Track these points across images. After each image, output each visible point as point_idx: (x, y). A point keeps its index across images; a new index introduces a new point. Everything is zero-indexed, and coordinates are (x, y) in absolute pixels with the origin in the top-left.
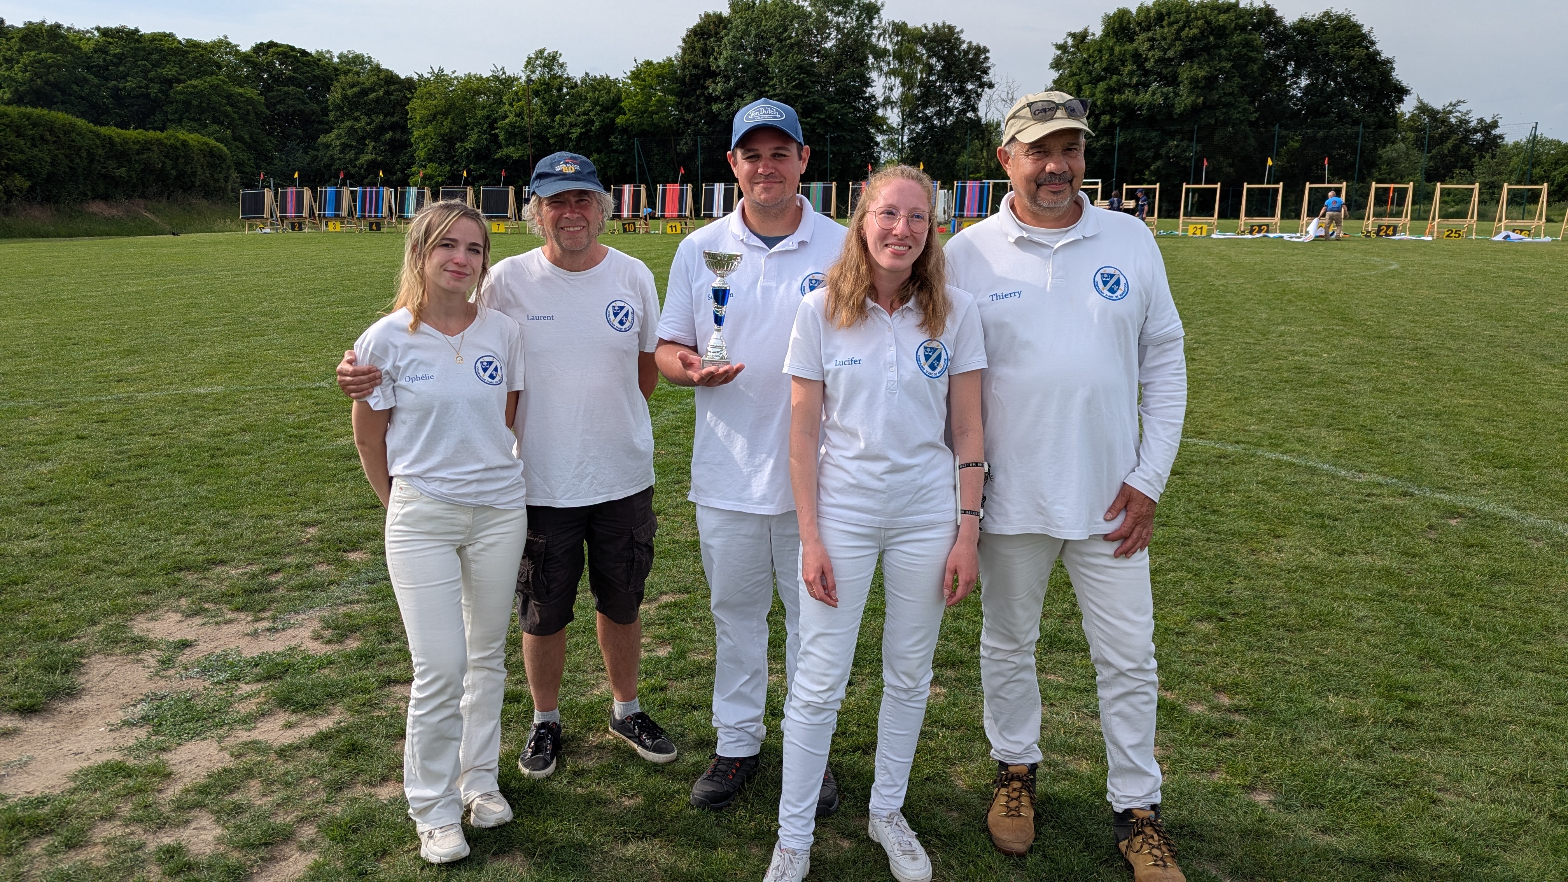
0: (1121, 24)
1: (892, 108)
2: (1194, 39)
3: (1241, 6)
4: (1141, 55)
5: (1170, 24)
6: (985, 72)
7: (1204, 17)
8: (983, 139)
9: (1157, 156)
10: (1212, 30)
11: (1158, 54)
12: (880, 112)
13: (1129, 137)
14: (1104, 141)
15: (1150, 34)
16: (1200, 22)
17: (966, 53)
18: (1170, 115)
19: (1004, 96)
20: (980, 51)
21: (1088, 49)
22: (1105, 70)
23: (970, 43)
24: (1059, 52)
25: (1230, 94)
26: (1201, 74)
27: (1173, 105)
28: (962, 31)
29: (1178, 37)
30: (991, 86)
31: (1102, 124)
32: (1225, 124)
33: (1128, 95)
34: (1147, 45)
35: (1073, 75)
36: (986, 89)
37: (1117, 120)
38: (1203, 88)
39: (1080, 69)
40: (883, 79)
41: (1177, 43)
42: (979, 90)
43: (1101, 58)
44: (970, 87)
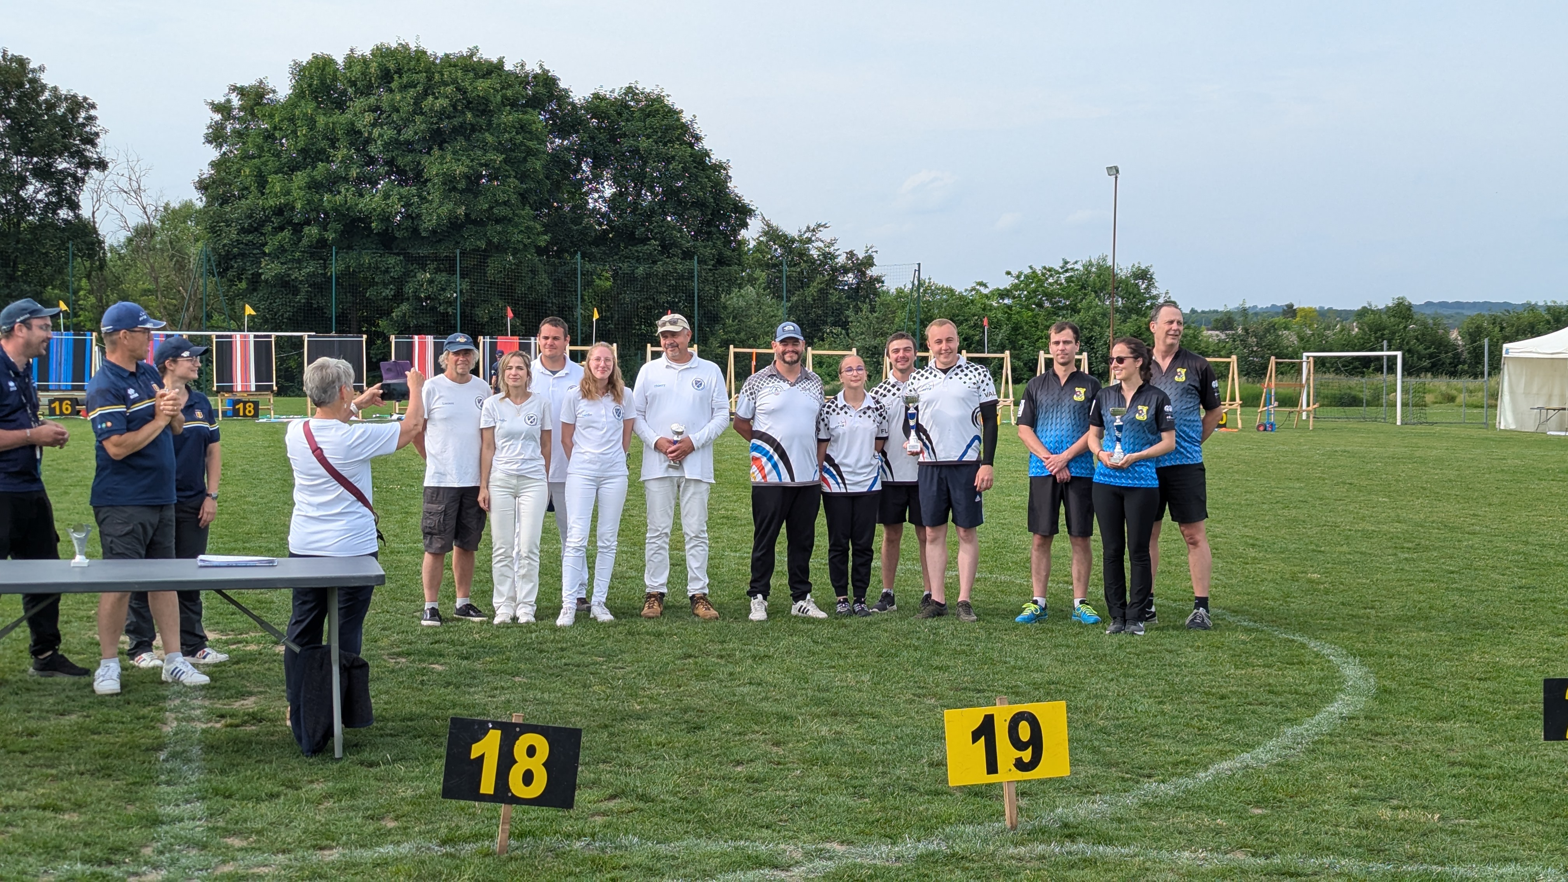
0: (323, 82)
2: (442, 114)
3: (508, 67)
4: (360, 133)
5: (404, 88)
6: (90, 140)
7: (454, 82)
8: (91, 257)
9: (399, 297)
10: (469, 102)
11: (389, 133)
13: (353, 264)
14: (311, 269)
15: (372, 100)
16: (449, 89)
17: (51, 106)
18: (415, 231)
19: (124, 183)
20: (76, 104)
21: (271, 116)
22: (304, 151)
23: (55, 89)
24: (218, 117)
25: (505, 203)
26: (460, 169)
27: (419, 216)
28: (42, 69)
29: (417, 109)
30: (102, 165)
31: (305, 241)
32: (500, 249)
33: (345, 194)
34: (369, 117)
35: (246, 157)
36: (94, 172)
37: (330, 236)
38: (462, 192)
39: (260, 148)
41: (418, 119)
42: (80, 172)
43: (294, 132)
44: (62, 164)
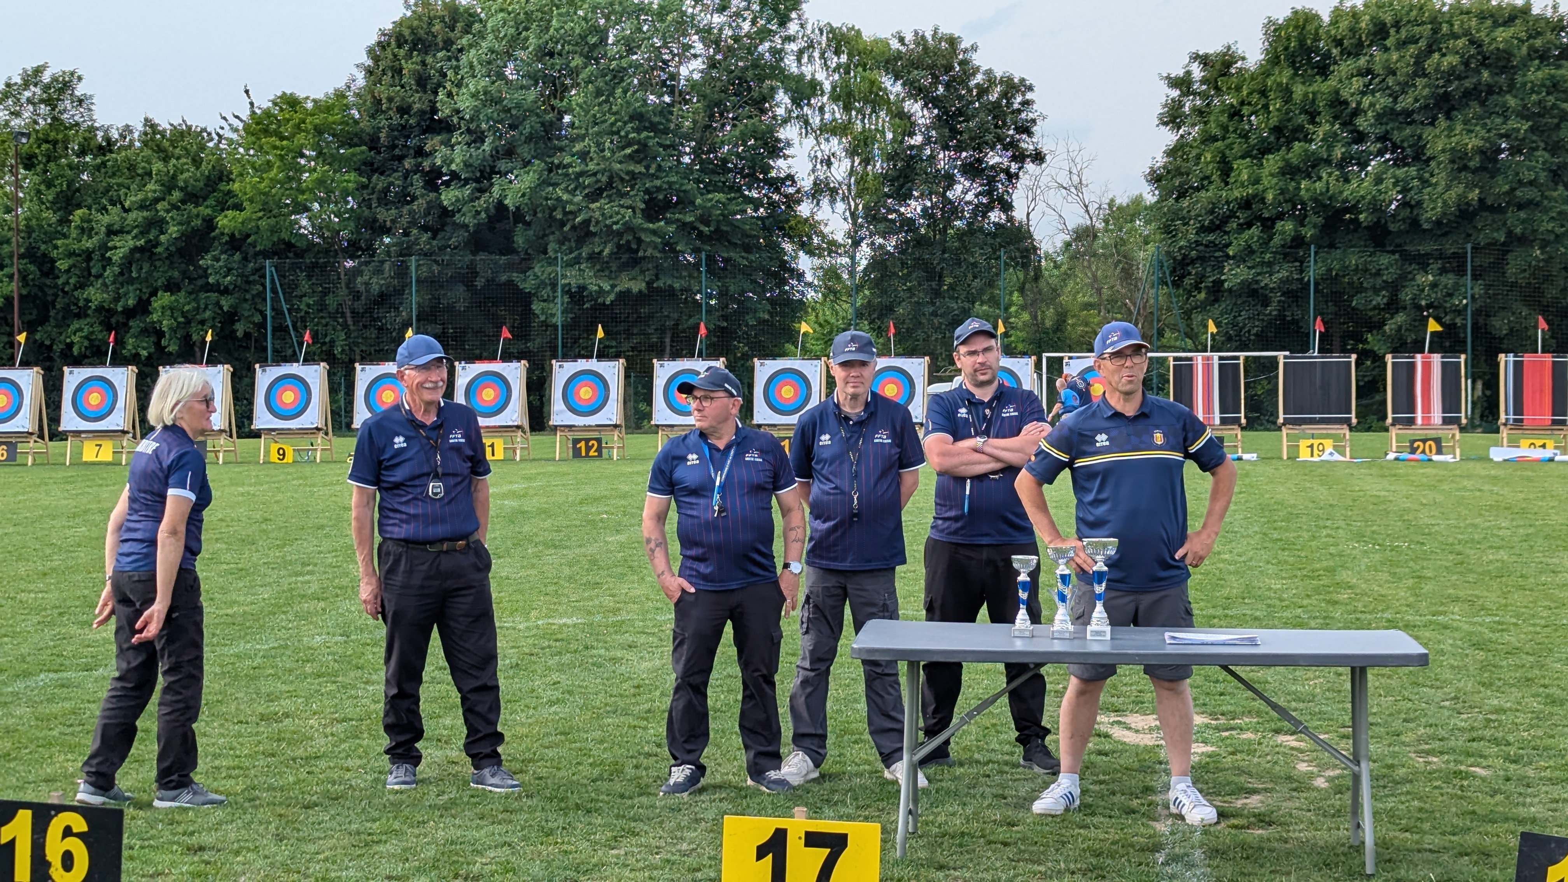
0: (1302, 42)
1: (833, 202)
2: (1451, 75)
3: (1535, 11)
4: (1346, 103)
5: (1402, 45)
6: (1026, 129)
7: (1467, 33)
8: (1025, 266)
9: (1393, 306)
10: (1485, 58)
11: (1383, 101)
12: (804, 209)
13: (1336, 265)
14: (1284, 274)
15: (1362, 61)
16: (1461, 43)
17: (983, 91)
18: (1415, 223)
19: (1063, 179)
20: (1012, 87)
21: (1238, 89)
22: (1277, 130)
23: (989, 72)
24: (1175, 93)
25: (1531, 183)
26: (1473, 142)
27: (1419, 203)
28: (974, 48)
29: (1419, 70)
30: (1038, 157)
31: (1277, 240)
32: (1523, 241)
33: (1328, 179)
34: (1357, 83)
35: (1208, 139)
36: (1030, 166)
37: (1309, 232)
38: (1474, 171)
39: (1225, 128)
40: (811, 141)
41: (1420, 82)
42: (1014, 167)
43: (1266, 107)
44: (993, 158)
